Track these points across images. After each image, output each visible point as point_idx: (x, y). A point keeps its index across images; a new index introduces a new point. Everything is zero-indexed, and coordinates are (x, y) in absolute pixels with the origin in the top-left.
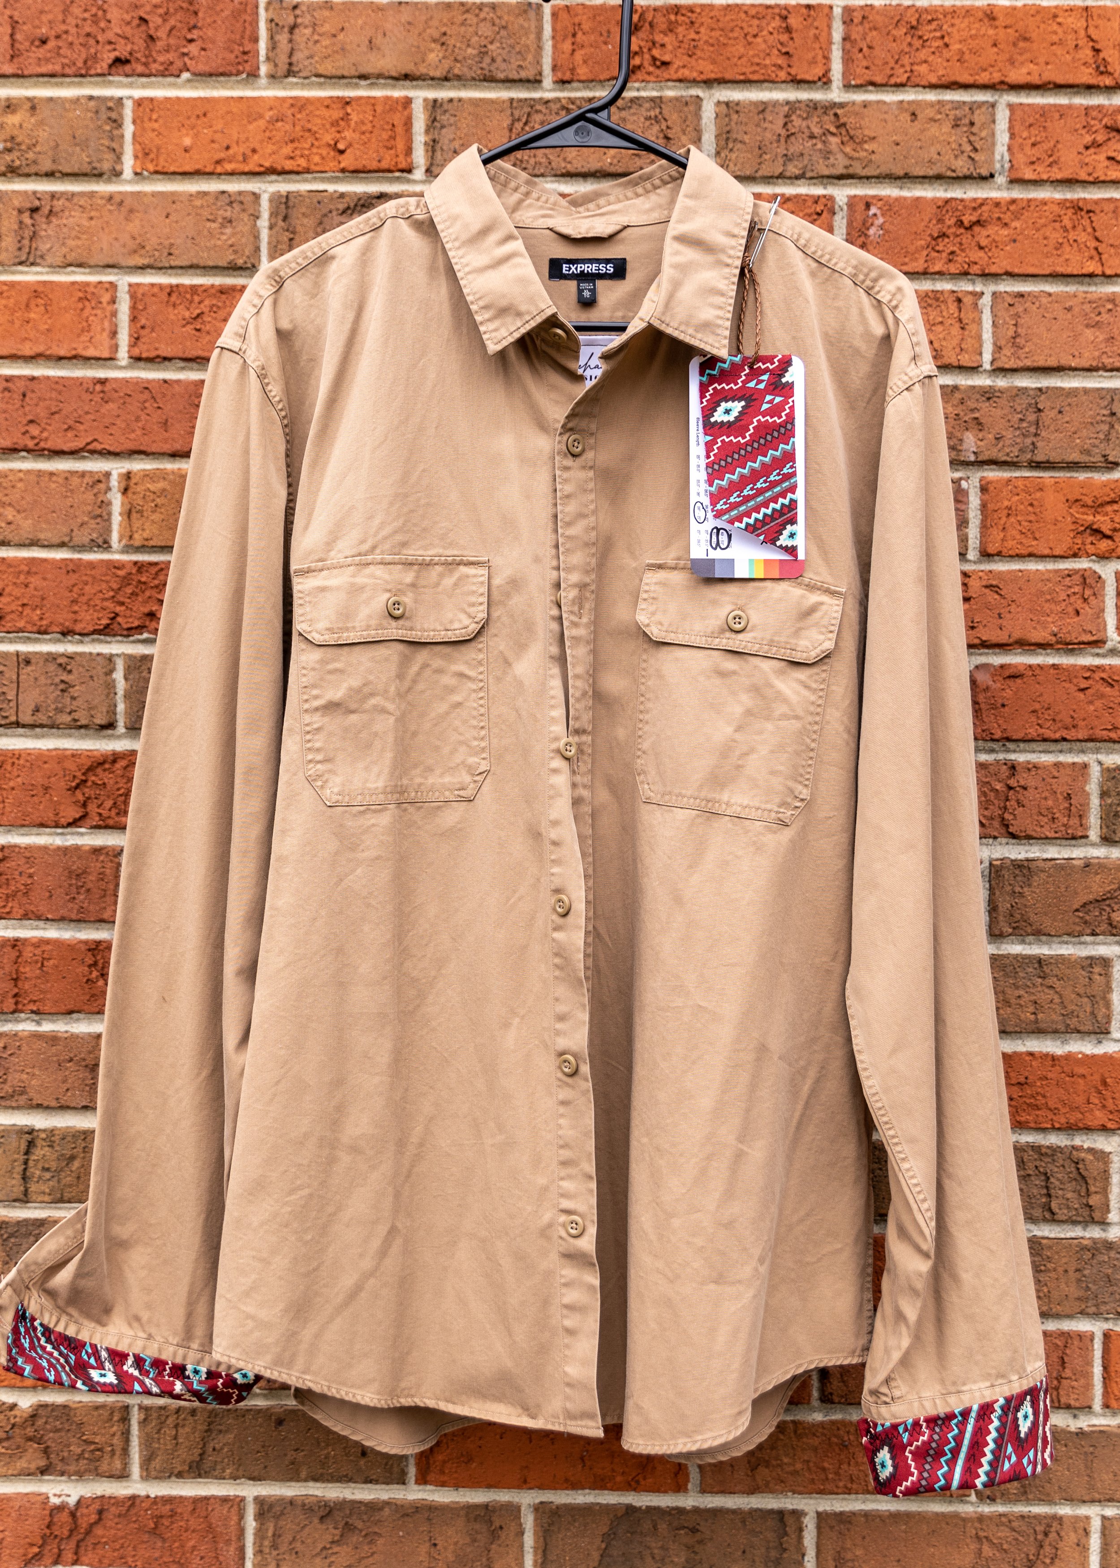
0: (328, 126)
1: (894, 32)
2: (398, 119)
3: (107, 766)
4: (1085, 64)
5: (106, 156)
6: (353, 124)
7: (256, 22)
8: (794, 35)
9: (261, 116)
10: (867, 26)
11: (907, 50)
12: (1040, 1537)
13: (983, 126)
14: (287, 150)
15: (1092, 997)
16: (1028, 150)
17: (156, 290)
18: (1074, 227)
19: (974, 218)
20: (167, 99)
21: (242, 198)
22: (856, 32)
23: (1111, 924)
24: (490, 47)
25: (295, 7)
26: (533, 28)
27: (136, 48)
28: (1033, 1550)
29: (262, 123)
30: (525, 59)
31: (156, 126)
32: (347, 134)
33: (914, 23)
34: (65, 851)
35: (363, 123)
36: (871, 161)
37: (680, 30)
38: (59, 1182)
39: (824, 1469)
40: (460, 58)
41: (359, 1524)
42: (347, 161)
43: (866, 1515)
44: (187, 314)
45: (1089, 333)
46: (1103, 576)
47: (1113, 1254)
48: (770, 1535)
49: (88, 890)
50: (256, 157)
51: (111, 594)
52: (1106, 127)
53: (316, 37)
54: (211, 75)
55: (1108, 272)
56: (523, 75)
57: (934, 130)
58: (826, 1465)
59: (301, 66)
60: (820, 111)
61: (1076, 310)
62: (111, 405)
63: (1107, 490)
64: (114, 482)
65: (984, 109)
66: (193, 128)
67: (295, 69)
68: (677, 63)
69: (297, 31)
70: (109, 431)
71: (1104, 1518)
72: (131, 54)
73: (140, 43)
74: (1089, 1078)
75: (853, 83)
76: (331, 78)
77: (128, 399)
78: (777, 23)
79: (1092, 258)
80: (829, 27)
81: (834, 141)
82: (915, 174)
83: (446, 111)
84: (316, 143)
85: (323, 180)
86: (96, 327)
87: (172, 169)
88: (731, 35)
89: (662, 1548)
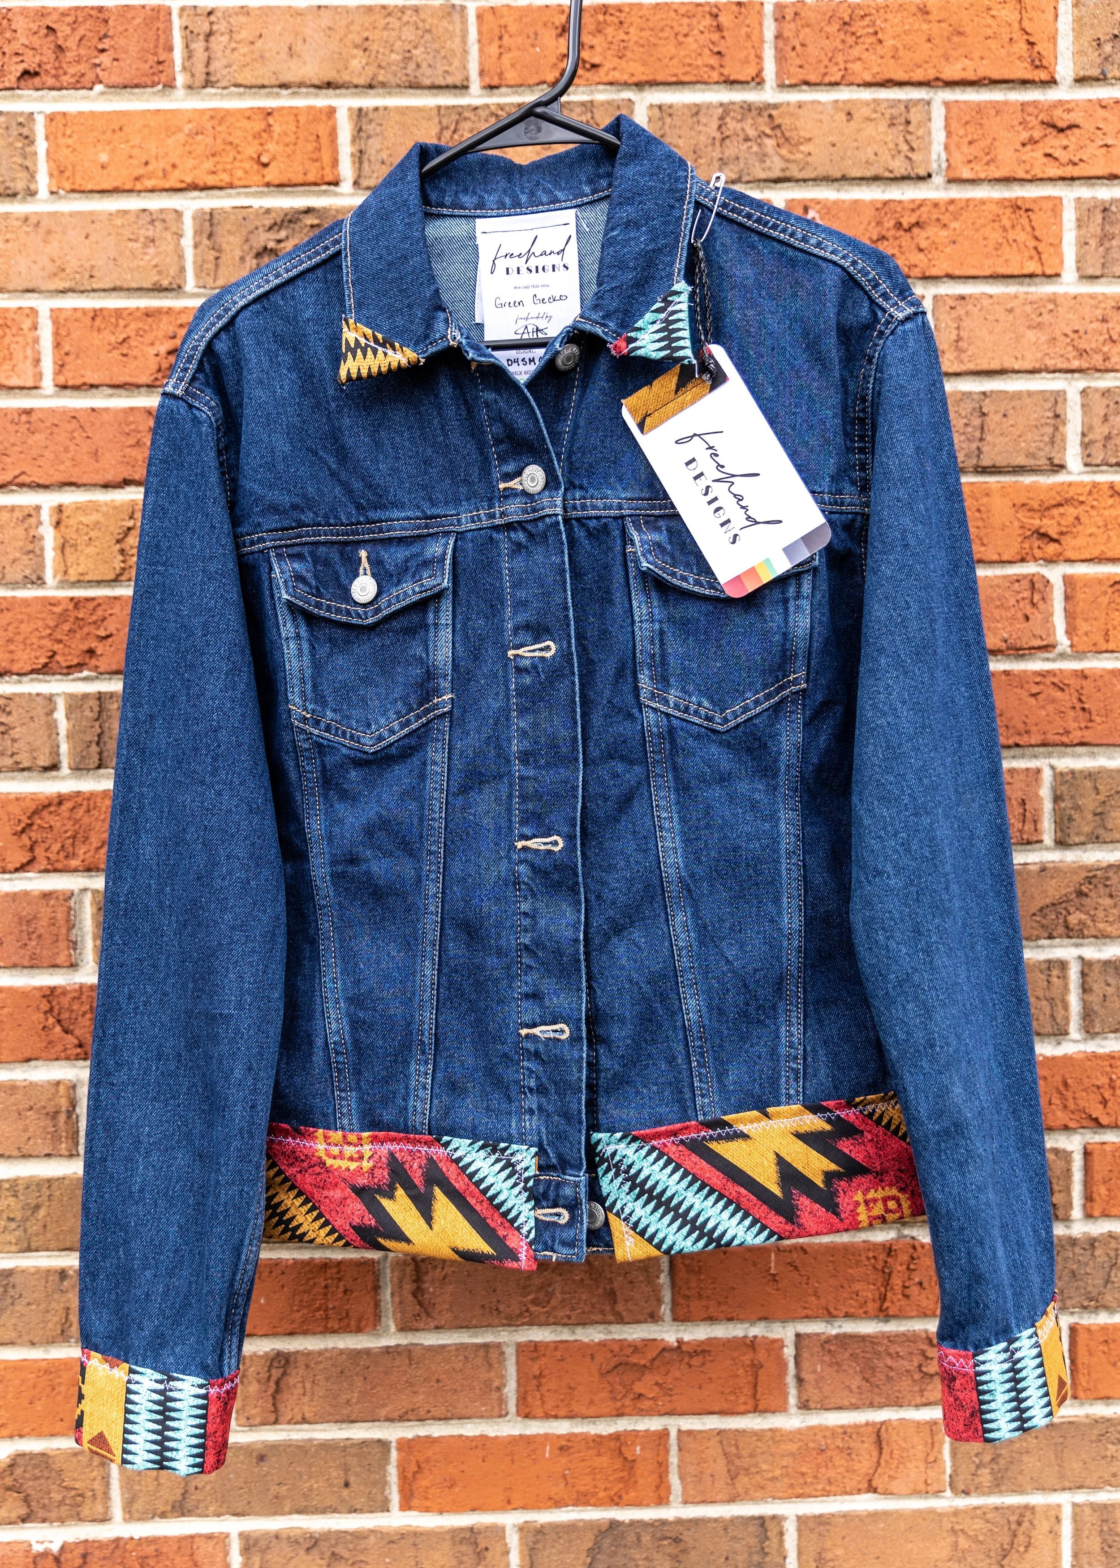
0: (250, 138)
1: (827, 29)
2: (322, 130)
3: (52, 809)
4: (1020, 58)
5: (19, 175)
6: (275, 136)
7: (169, 30)
8: (726, 34)
9: (180, 130)
10: (799, 23)
11: (840, 47)
12: (1014, 1526)
13: (919, 125)
14: (208, 165)
15: (1051, 1000)
16: (965, 149)
17: (79, 314)
18: (1013, 227)
19: (913, 220)
20: (81, 114)
21: (164, 216)
22: (789, 30)
23: (1067, 927)
24: (414, 52)
25: (210, 13)
26: (458, 32)
27: (45, 59)
28: (1007, 1540)
29: (181, 137)
30: (450, 64)
31: (70, 141)
32: (271, 146)
33: (847, 19)
34: (14, 897)
35: (286, 134)
36: (807, 163)
37: (609, 30)
38: (25, 1231)
39: (803, 1474)
40: (383, 64)
41: (346, 1554)
42: (271, 175)
43: (845, 1516)
44: (113, 339)
45: (1031, 335)
46: (1052, 580)
47: (1077, 1250)
48: (752, 1541)
49: (40, 936)
50: (176, 172)
51: (48, 631)
52: (1043, 123)
53: (234, 45)
54: (125, 87)
55: (1049, 272)
56: (450, 80)
57: (869, 130)
58: (804, 1469)
59: (219, 76)
60: (754, 113)
61: (1018, 311)
62: (37, 436)
63: (1053, 493)
64: (45, 516)
65: (920, 107)
66: (109, 143)
67: (213, 79)
68: (608, 65)
69: (212, 38)
70: (37, 463)
71: (1075, 1505)
72: (40, 66)
73: (49, 55)
74: (1050, 1079)
75: (787, 82)
76: (251, 87)
77: (56, 430)
78: (708, 21)
79: (1031, 258)
80: (761, 24)
81: (770, 143)
82: (853, 175)
83: (371, 121)
84: (239, 157)
85: (247, 195)
86: (18, 355)
87: (89, 187)
88: (661, 35)
89: (646, 1559)
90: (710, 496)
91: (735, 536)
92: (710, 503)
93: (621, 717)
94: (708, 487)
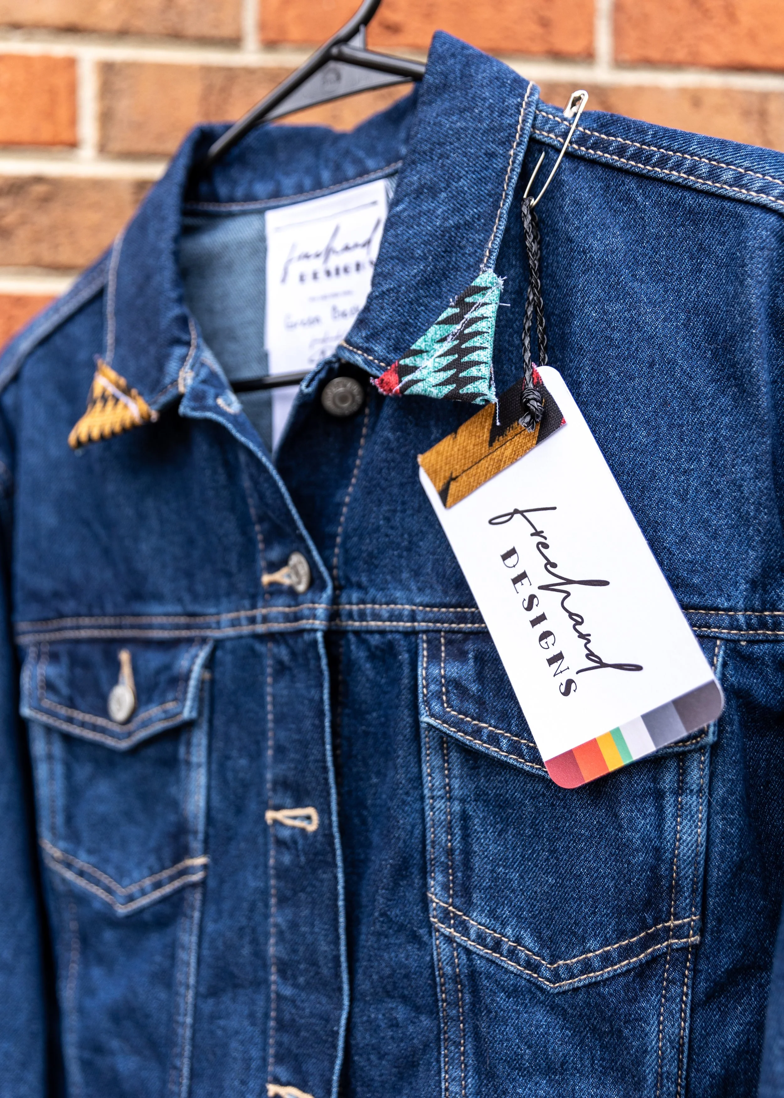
90: (535, 613)
91: (570, 682)
92: (534, 622)
93: (402, 939)
94: (532, 597)
